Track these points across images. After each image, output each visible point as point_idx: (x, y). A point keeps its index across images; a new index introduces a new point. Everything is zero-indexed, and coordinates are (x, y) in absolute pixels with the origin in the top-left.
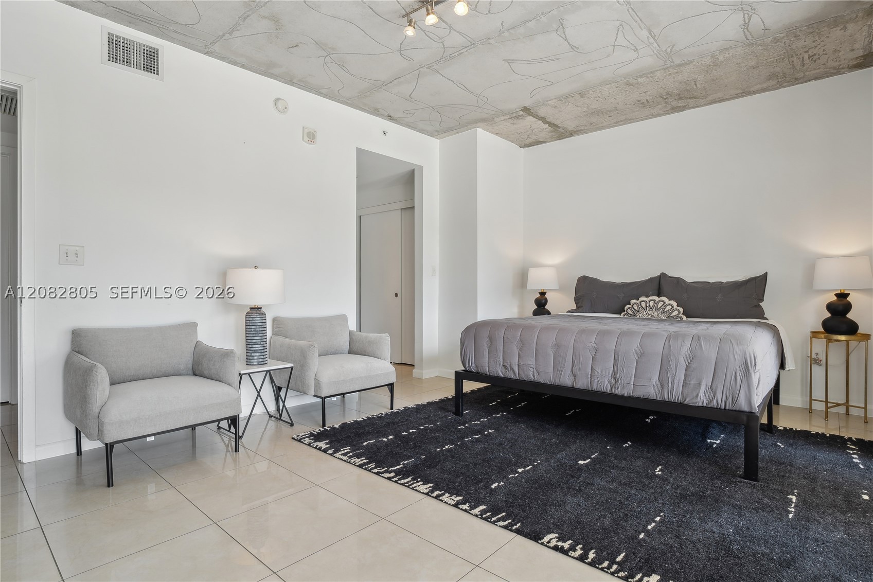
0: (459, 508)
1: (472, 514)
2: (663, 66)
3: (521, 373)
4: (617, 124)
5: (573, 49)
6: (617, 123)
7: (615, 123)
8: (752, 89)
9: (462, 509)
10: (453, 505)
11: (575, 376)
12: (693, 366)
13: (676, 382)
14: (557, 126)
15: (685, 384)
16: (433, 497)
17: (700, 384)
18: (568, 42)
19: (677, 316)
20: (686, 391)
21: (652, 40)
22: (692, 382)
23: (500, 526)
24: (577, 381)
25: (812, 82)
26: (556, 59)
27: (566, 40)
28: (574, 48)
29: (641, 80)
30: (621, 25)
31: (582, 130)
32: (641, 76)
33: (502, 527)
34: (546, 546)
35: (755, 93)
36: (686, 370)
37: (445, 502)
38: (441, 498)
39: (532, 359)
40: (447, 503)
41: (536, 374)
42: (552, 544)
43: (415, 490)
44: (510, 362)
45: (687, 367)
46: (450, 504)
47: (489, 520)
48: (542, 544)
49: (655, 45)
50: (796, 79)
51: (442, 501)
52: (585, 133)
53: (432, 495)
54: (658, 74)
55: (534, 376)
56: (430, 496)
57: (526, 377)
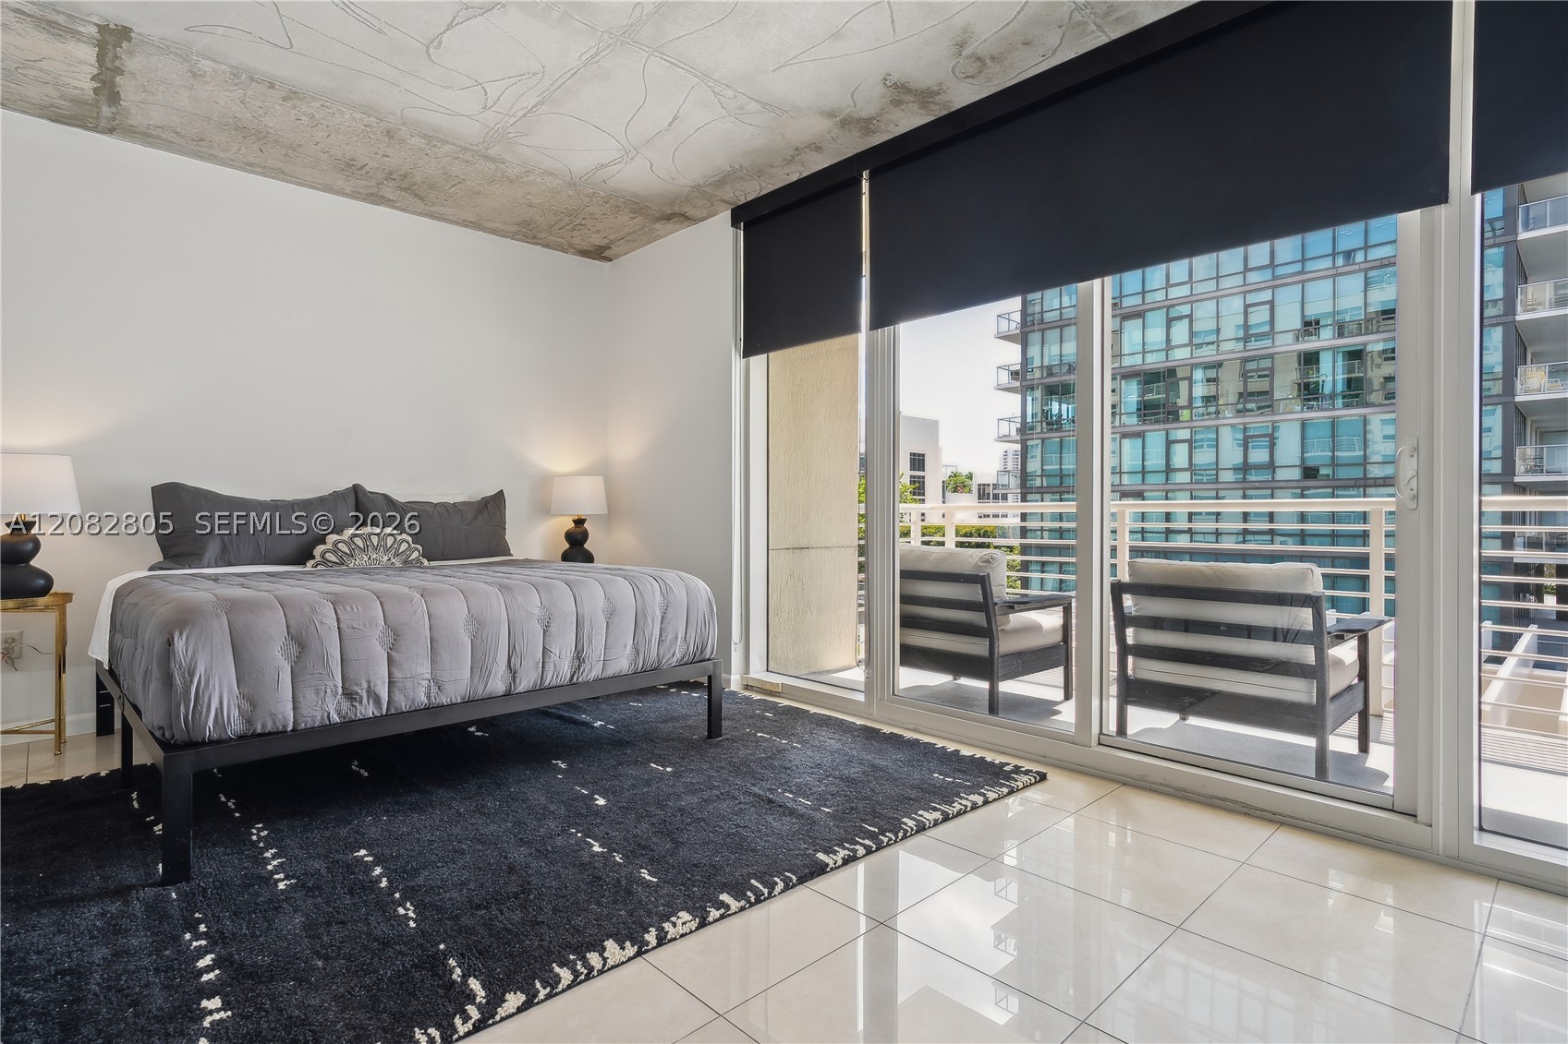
0: (710, 923)
1: (736, 913)
2: (471, 145)
3: (400, 698)
4: (248, 167)
5: (433, 41)
6: (252, 165)
7: (247, 164)
8: (487, 225)
9: (716, 921)
10: (697, 929)
11: (515, 673)
12: (669, 615)
13: (653, 641)
14: (114, 98)
15: (660, 641)
16: (653, 948)
17: (677, 638)
18: (447, 30)
19: (417, 559)
20: (661, 651)
21: (520, 114)
22: (669, 637)
23: (779, 893)
24: (518, 680)
25: (538, 247)
26: (380, 31)
27: (450, 27)
28: (436, 42)
29: (415, 140)
30: (534, 74)
31: (157, 137)
32: (424, 136)
33: (782, 891)
34: (837, 868)
35: (485, 230)
36: (661, 623)
37: (682, 936)
38: (669, 937)
39: (426, 663)
40: (686, 934)
41: (434, 690)
42: (840, 862)
43: (609, 969)
44: (369, 682)
45: (662, 617)
46: (691, 932)
47: (762, 898)
48: (832, 869)
49: (512, 121)
50: (535, 237)
51: (675, 939)
52: (150, 145)
53: (650, 947)
54: (447, 148)
55: (429, 697)
56: (647, 951)
57: (410, 703)
